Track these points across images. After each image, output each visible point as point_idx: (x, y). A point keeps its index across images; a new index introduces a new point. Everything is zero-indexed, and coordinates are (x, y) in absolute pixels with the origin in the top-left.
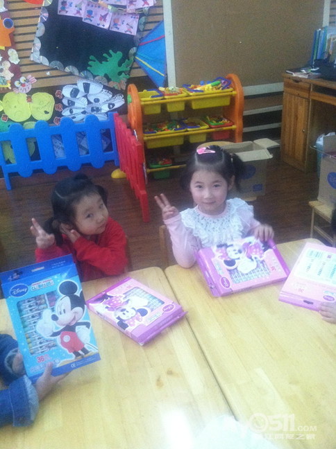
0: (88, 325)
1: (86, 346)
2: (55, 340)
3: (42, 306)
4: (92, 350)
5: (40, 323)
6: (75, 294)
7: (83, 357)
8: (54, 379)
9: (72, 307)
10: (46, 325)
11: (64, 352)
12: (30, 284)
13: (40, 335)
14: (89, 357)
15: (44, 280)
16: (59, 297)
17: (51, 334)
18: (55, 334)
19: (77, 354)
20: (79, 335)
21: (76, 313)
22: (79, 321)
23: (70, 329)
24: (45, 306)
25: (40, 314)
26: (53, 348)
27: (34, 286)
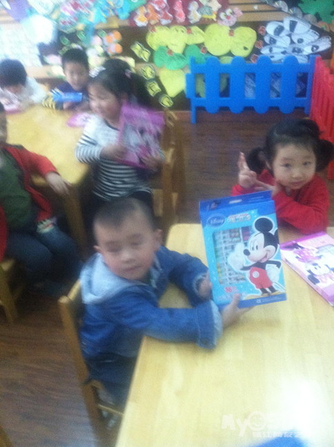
0: (278, 264)
1: (274, 285)
2: (244, 274)
3: (236, 239)
4: (280, 290)
5: (232, 256)
6: (270, 232)
7: (269, 295)
8: (239, 310)
9: (265, 245)
10: (237, 258)
11: (252, 287)
12: (227, 217)
13: (230, 267)
14: (276, 296)
15: (241, 214)
16: (253, 232)
17: (241, 267)
18: (245, 268)
19: (264, 291)
20: (268, 273)
21: (268, 251)
22: (271, 260)
23: (260, 265)
24: (238, 239)
25: (233, 248)
26: (242, 281)
27: (231, 219)
